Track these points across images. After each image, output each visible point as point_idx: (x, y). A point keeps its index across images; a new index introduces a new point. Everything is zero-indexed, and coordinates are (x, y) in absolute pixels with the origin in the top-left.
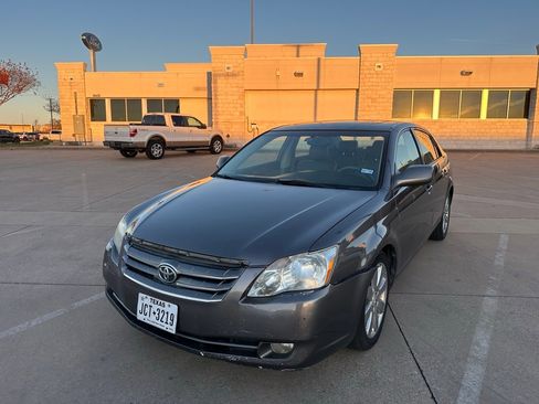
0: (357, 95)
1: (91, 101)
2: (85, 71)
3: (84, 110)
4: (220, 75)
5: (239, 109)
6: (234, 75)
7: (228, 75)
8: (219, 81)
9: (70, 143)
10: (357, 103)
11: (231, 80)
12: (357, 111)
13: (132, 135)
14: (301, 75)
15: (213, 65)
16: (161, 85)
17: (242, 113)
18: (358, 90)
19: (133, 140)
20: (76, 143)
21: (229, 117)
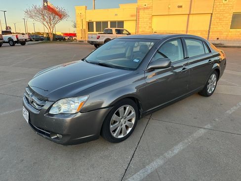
0: (211, 17)
1: (88, 23)
2: (86, 9)
3: (85, 27)
4: (141, 9)
5: (149, 25)
6: (147, 8)
7: (144, 9)
8: (140, 12)
9: (80, 41)
10: (211, 21)
11: (146, 11)
12: (210, 25)
13: (98, 38)
14: (181, 7)
15: (138, 4)
16: (116, 15)
17: (150, 27)
18: (212, 14)
19: (98, 40)
20: (82, 41)
21: (144, 29)
